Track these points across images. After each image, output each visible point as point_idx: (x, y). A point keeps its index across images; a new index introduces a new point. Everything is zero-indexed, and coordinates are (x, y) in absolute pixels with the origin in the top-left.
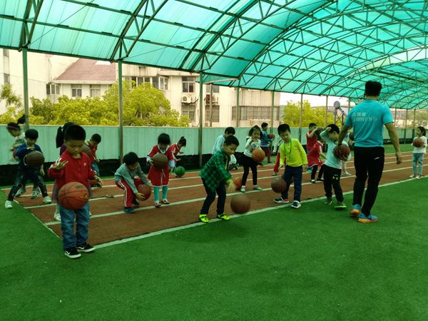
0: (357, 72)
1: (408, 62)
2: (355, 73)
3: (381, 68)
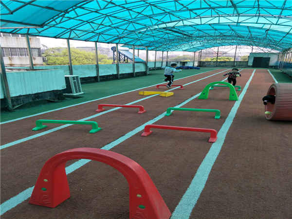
0: (149, 29)
1: (201, 24)
2: (147, 30)
3: (174, 27)
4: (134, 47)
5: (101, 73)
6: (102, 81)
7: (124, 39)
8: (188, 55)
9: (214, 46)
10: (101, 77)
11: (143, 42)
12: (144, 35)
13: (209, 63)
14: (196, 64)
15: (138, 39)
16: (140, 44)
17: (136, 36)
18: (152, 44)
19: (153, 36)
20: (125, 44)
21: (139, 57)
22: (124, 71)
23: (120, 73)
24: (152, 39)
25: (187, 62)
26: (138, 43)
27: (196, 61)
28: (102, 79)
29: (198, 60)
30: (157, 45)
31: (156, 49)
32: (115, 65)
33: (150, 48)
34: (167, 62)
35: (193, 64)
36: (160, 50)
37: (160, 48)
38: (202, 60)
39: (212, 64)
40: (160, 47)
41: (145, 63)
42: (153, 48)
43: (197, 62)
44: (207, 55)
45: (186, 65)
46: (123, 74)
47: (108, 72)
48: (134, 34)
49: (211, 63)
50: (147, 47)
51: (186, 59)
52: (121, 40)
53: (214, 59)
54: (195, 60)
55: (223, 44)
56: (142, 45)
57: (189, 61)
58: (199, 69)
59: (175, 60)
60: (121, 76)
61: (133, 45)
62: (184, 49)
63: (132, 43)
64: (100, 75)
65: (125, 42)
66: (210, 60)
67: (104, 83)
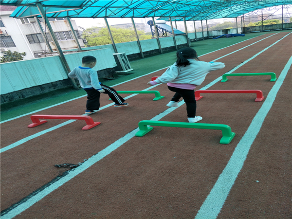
4: (170, 18)
5: (144, 49)
6: (146, 57)
7: (159, 11)
8: (230, 22)
9: (257, 9)
10: (144, 53)
11: (179, 13)
12: (178, 5)
13: (254, 28)
14: (240, 31)
15: (173, 10)
16: (176, 14)
17: (170, 7)
18: (188, 13)
19: (188, 5)
20: (161, 17)
21: (178, 29)
22: (165, 45)
23: (162, 47)
24: (187, 8)
25: (229, 30)
26: (174, 14)
27: (239, 28)
28: (145, 55)
29: (241, 26)
30: (194, 14)
31: (194, 19)
32: (156, 40)
33: (187, 19)
34: (208, 32)
35: (236, 31)
36: (198, 20)
37: (198, 17)
38: (246, 26)
39: (258, 28)
40: (197, 15)
41: (185, 35)
42: (190, 18)
43: (241, 29)
44: (251, 19)
45: (229, 33)
46: (165, 48)
47: (150, 48)
48: (168, 4)
49: (256, 28)
50: (184, 17)
51: (228, 26)
52: (156, 12)
53: (259, 23)
54: (238, 26)
55: (267, 5)
56: (179, 16)
57: (232, 28)
58: (244, 36)
59: (216, 28)
60: (164, 51)
61: (169, 17)
62: (224, 15)
63: (168, 15)
64: (143, 51)
65: (160, 15)
66: (254, 25)
67: (149, 59)
